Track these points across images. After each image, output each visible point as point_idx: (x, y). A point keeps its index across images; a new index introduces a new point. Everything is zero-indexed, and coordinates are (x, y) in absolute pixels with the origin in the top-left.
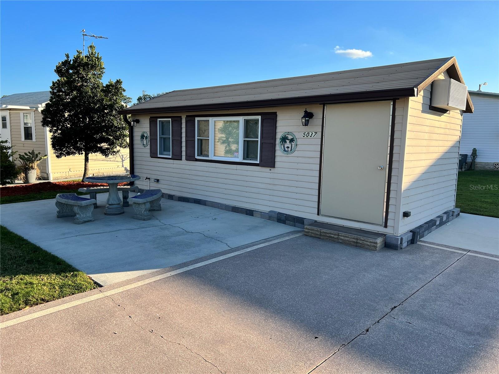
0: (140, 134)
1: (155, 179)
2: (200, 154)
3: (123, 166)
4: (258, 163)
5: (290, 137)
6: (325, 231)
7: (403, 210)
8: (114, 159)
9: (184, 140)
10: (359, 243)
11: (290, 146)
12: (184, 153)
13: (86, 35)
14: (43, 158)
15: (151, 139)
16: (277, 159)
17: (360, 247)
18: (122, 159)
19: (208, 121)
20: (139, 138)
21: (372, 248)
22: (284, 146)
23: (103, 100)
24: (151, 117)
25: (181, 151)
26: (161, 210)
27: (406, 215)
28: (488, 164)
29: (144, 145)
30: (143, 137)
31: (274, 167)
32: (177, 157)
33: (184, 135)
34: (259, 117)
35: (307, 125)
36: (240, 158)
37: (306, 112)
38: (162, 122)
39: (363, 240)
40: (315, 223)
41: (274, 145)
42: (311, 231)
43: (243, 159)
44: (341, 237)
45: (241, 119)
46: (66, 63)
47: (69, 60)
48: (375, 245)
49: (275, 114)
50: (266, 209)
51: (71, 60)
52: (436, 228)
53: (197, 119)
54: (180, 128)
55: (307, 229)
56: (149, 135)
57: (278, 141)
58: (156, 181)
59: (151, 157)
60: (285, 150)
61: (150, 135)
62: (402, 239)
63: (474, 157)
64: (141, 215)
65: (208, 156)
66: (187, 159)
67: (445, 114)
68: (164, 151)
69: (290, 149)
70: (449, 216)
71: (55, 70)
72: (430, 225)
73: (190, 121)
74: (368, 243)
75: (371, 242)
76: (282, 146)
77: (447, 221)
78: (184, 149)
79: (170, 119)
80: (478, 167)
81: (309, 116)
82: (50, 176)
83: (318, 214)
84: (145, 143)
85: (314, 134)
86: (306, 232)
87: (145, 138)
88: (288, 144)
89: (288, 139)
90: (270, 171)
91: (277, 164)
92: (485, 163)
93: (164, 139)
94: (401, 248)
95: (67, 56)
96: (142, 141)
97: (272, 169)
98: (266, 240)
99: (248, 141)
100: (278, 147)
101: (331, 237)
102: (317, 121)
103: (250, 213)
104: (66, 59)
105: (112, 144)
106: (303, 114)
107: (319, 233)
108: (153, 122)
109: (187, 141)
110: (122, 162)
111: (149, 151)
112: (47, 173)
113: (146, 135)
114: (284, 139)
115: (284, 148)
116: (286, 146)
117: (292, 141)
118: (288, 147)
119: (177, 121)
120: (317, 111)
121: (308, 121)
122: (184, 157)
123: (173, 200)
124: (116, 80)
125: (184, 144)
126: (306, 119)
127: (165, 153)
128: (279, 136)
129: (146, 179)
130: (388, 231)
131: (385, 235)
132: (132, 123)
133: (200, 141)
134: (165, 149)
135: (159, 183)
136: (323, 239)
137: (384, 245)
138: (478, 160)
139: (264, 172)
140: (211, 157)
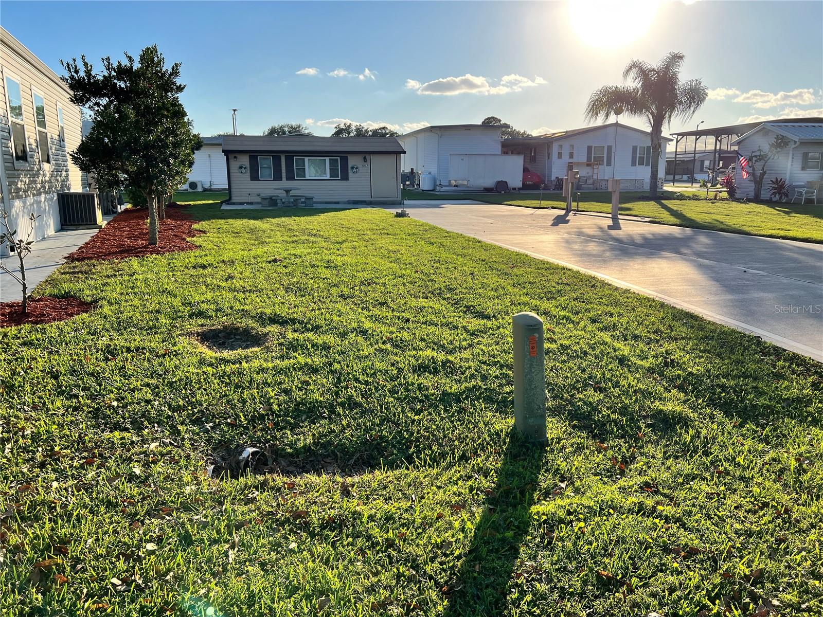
2: (299, 176)
4: (340, 179)
15: (251, 169)
16: (350, 177)
19: (304, 158)
20: (237, 168)
22: (353, 171)
24: (250, 155)
29: (242, 173)
30: (240, 167)
32: (278, 178)
33: (283, 166)
34: (338, 158)
35: (363, 162)
36: (327, 177)
38: (263, 159)
43: (330, 178)
45: (327, 159)
49: (347, 157)
53: (295, 157)
54: (280, 162)
56: (249, 167)
57: (349, 169)
59: (251, 181)
60: (353, 173)
65: (305, 177)
66: (287, 180)
73: (289, 159)
78: (284, 174)
79: (271, 157)
83: (371, 198)
84: (244, 171)
85: (367, 166)
87: (243, 168)
89: (355, 168)
90: (347, 182)
96: (240, 170)
99: (332, 169)
100: (350, 171)
102: (367, 160)
106: (361, 158)
108: (253, 158)
111: (249, 177)
114: (353, 168)
117: (357, 168)
118: (355, 171)
119: (277, 160)
120: (369, 157)
122: (284, 179)
125: (284, 171)
128: (350, 166)
139: (344, 183)
140: (307, 177)
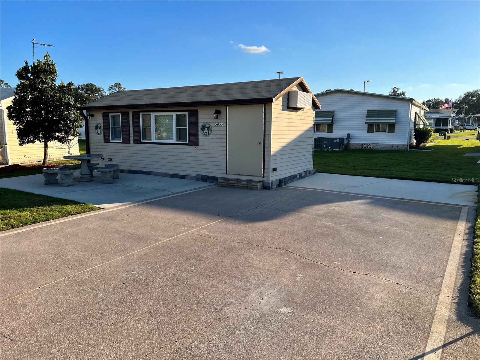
0: (95, 125)
1: (109, 159)
2: (145, 138)
3: (69, 152)
4: (187, 143)
5: (207, 126)
6: (230, 182)
7: (273, 166)
8: (62, 146)
9: (131, 128)
10: (249, 187)
11: (207, 131)
12: (132, 139)
13: (35, 43)
14: (4, 146)
15: (104, 129)
16: (200, 140)
17: (249, 189)
18: (69, 147)
19: (150, 115)
20: (94, 128)
21: (256, 189)
22: (204, 132)
23: (62, 99)
24: (104, 113)
25: (130, 137)
26: (119, 178)
27: (274, 170)
28: (358, 144)
29: (98, 133)
30: (97, 127)
31: (198, 145)
32: (126, 141)
33: (131, 125)
34: (187, 113)
35: (217, 118)
36: (174, 141)
37: (216, 110)
38: (114, 116)
39: (251, 185)
40: (225, 179)
41: (198, 131)
42: (222, 183)
43: (177, 141)
44: (239, 185)
45: (174, 114)
46: (26, 69)
47: (28, 66)
48: (257, 187)
49: (197, 111)
50: (194, 174)
51: (29, 66)
52: (297, 180)
53: (141, 114)
54: (128, 121)
55: (219, 182)
56: (102, 126)
57: (200, 129)
58: (110, 160)
59: (105, 142)
60: (204, 134)
61: (104, 126)
62: (272, 183)
63: (348, 139)
64: (107, 180)
65: (151, 140)
66: (134, 143)
67: (300, 111)
68: (115, 137)
69: (207, 134)
70: (307, 174)
71: (16, 74)
72: (293, 178)
73: (136, 115)
74: (253, 186)
75: (255, 186)
76: (203, 132)
77: (305, 176)
78: (131, 135)
79: (120, 114)
80: (352, 147)
81: (218, 113)
82: (9, 162)
83: (227, 174)
84: (99, 132)
85: (222, 124)
86: (219, 184)
87: (99, 128)
88: (206, 130)
89: (206, 127)
90: (196, 148)
91: (200, 144)
92: (356, 144)
93: (115, 128)
94: (272, 189)
95: (26, 63)
96: (96, 131)
97: (197, 147)
98: (194, 189)
99: (179, 129)
100: (200, 133)
101: (234, 185)
102: (223, 116)
103: (183, 177)
104: (25, 65)
105: (67, 133)
106: (214, 111)
107: (227, 184)
108: (105, 116)
109: (134, 130)
110: (68, 149)
111: (103, 138)
112: (6, 159)
113: (99, 126)
114: (204, 127)
115: (204, 133)
116: (205, 131)
117: (208, 128)
118: (206, 132)
119: (125, 115)
120: (222, 109)
121: (218, 115)
122: (132, 141)
123: (124, 173)
124: (68, 83)
125: (131, 132)
126: (217, 114)
127: (116, 139)
128: (200, 125)
129: (101, 159)
130: (265, 179)
131: (263, 182)
132: (88, 116)
133: (144, 129)
134: (116, 136)
135: (112, 161)
136: (229, 187)
137: (262, 187)
138: (352, 142)
139: (192, 149)
140: (153, 140)
